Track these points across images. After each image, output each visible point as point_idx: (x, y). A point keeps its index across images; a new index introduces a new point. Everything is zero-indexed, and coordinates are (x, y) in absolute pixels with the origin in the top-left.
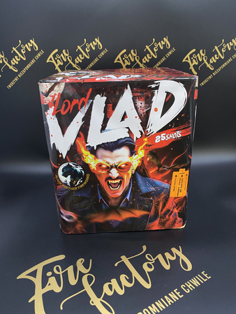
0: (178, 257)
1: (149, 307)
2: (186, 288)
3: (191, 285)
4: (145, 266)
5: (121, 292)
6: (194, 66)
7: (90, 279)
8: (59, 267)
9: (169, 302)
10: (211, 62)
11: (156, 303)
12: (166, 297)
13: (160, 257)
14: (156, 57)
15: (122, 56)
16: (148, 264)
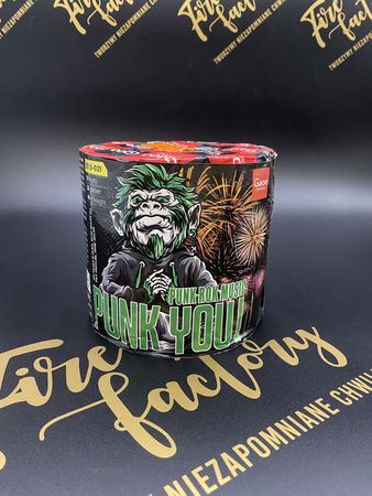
0: (313, 346)
1: (262, 434)
2: (343, 396)
3: (351, 391)
4: (242, 360)
5: (191, 406)
6: (322, 31)
7: (116, 382)
8: (48, 359)
9: (308, 423)
10: (352, 25)
11: (277, 424)
12: (298, 413)
13: (273, 344)
14: (253, 9)
15: (193, 4)
16: (248, 357)
